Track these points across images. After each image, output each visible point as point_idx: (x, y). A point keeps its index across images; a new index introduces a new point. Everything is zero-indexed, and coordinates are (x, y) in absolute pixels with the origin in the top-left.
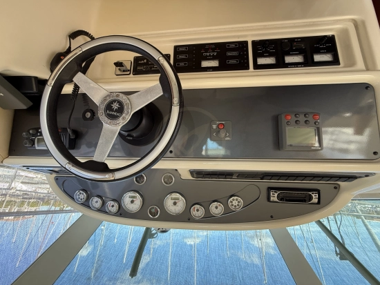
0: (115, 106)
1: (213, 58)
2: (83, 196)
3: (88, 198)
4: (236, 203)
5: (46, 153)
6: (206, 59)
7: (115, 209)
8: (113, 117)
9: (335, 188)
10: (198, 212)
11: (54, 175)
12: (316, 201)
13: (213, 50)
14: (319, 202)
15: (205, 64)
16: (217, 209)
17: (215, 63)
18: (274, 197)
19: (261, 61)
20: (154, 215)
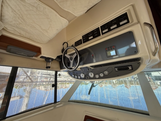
0: (71, 58)
1: (91, 36)
2: (73, 76)
3: (74, 76)
4: (106, 73)
5: (65, 68)
6: (90, 37)
7: (80, 78)
8: (71, 60)
9: (138, 63)
10: (97, 76)
11: (68, 72)
12: (131, 69)
13: (91, 34)
14: (132, 69)
15: (90, 38)
16: (102, 75)
17: (92, 37)
18: (116, 69)
19: (104, 32)
20: (88, 78)
